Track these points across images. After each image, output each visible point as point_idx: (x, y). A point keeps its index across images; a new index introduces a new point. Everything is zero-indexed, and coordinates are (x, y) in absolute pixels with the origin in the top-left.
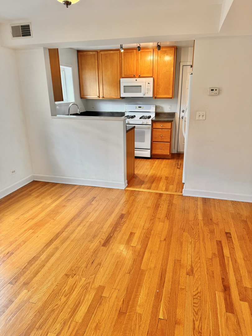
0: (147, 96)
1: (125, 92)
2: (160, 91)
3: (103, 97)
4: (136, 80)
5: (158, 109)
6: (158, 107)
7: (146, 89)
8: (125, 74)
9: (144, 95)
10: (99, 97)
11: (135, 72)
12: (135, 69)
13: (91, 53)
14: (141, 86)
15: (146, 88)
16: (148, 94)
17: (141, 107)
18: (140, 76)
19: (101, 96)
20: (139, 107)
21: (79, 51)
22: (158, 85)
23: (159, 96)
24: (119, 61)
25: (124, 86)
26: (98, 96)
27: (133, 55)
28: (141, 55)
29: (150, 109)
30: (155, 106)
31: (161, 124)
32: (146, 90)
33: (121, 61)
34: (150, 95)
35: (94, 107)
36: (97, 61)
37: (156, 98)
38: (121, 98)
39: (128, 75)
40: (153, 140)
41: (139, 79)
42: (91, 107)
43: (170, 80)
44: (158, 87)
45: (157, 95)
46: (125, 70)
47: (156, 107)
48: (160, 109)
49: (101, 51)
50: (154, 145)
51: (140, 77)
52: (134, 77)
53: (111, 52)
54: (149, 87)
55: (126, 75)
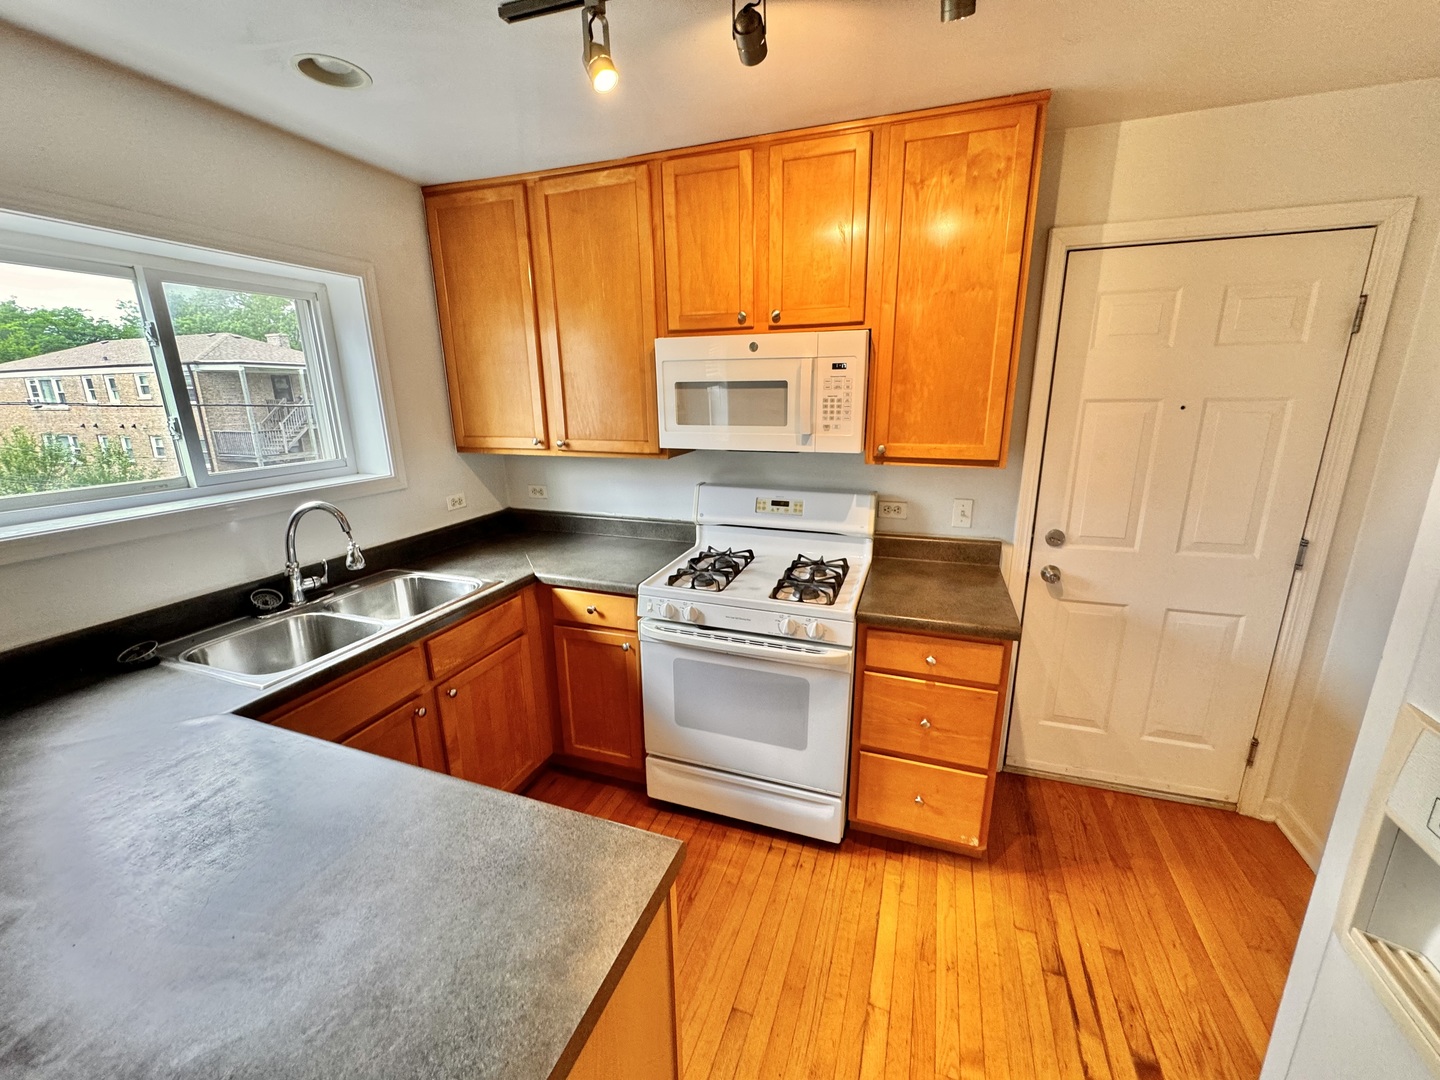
0: (823, 444)
1: (682, 420)
2: (914, 417)
3: (567, 445)
4: (754, 347)
5: (893, 514)
6: (893, 505)
7: (820, 403)
8: (687, 311)
9: (806, 439)
10: (546, 443)
11: (747, 296)
12: (748, 283)
13: (490, 196)
14: (784, 384)
15: (821, 395)
16: (832, 433)
17: (786, 504)
18: (777, 318)
19: (555, 441)
20: (775, 503)
21: (430, 193)
22: (900, 375)
23: (909, 445)
24: (648, 232)
25: (680, 386)
26: (542, 437)
27: (734, 193)
28: (786, 182)
29: (841, 518)
30: (870, 500)
31: (923, 647)
32: (820, 409)
33: (659, 234)
34: (848, 439)
35: (541, 492)
36: (525, 241)
37: (881, 458)
38: (662, 451)
39: (704, 319)
40: (863, 742)
41: (769, 341)
42: (531, 488)
43: (989, 344)
44: (899, 388)
45: (889, 438)
46: (686, 286)
47: (881, 505)
48: (903, 515)
49: (542, 179)
50: (867, 770)
51: (777, 326)
52: (742, 327)
53: (602, 179)
54: (840, 394)
55: (689, 319)
